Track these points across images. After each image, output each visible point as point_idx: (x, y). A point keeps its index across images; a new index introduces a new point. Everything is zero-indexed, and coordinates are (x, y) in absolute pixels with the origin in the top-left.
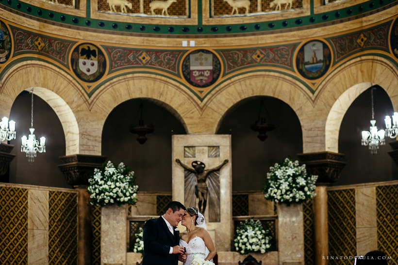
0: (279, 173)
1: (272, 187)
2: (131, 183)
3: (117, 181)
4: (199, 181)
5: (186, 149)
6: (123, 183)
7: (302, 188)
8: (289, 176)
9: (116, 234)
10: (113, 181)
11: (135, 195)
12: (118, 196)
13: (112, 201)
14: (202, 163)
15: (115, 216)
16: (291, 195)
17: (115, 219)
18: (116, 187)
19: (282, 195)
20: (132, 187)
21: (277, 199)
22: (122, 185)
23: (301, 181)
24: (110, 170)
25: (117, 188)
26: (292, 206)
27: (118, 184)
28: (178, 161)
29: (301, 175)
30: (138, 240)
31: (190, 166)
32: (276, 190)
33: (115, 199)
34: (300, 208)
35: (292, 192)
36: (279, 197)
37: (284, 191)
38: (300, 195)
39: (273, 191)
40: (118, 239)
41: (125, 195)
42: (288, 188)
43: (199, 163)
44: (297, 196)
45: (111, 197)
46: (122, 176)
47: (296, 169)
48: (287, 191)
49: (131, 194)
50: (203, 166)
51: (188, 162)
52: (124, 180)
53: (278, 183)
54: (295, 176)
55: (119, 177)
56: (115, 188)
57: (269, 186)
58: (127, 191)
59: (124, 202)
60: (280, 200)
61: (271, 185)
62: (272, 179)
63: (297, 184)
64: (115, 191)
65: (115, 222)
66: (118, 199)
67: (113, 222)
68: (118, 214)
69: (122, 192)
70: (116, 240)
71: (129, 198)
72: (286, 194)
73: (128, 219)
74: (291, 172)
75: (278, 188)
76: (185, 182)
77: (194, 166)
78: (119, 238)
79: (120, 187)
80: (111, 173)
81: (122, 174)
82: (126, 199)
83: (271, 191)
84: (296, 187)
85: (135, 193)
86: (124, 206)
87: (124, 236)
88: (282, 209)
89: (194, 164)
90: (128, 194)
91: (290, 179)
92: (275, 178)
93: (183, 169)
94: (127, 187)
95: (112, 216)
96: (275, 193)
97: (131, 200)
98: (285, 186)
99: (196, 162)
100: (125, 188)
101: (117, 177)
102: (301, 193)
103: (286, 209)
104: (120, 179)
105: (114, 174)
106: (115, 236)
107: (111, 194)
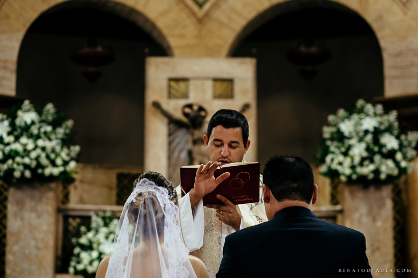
0: (346, 127)
1: (333, 153)
2: (66, 142)
3: (38, 137)
4: (195, 142)
5: (173, 84)
6: (50, 140)
7: (391, 155)
8: (366, 132)
9: (35, 239)
10: (31, 136)
11: (73, 164)
12: (40, 166)
13: (28, 174)
14: (201, 109)
15: (33, 203)
16: (372, 167)
17: (33, 210)
18: (36, 147)
19: (353, 167)
20: (69, 148)
21: (343, 174)
22: (49, 145)
23: (390, 142)
24: (27, 116)
25: (38, 151)
26: (372, 189)
27: (40, 143)
28: (157, 105)
29: (389, 129)
30: (77, 250)
31: (178, 115)
32: (341, 158)
33: (33, 171)
34: (386, 192)
35: (372, 161)
36: (348, 171)
37: (357, 160)
38: (387, 167)
39: (336, 160)
40: (38, 249)
41: (53, 164)
42: (365, 154)
43: (195, 108)
44: (383, 168)
45: (26, 167)
46: (49, 129)
47: (379, 119)
48: (363, 159)
49: (66, 163)
50: (203, 114)
51: (175, 107)
52: (53, 137)
53: (346, 146)
54: (377, 133)
55: (43, 130)
56: (34, 149)
57: (326, 151)
58: (57, 155)
59: (52, 178)
60: (349, 177)
61: (332, 149)
62: (332, 139)
63: (382, 146)
64: (33, 155)
65: (33, 215)
66: (40, 171)
67: (29, 216)
68: (40, 200)
69: (48, 157)
70: (34, 251)
71: (61, 169)
72: (361, 164)
73: (59, 211)
74: (369, 123)
75: (345, 154)
76: (170, 143)
77: (186, 115)
78: (41, 245)
79: (44, 149)
80: (29, 122)
81: (49, 124)
82: (56, 171)
83: (332, 160)
84: (380, 152)
85: (72, 159)
86: (53, 185)
87: (51, 243)
88: (352, 194)
89: (187, 110)
90: (59, 161)
91: (369, 138)
92: (340, 137)
93: (165, 121)
94: (58, 149)
95: (29, 204)
96: (340, 164)
97: (64, 173)
98: (358, 151)
99: (190, 106)
100: (53, 151)
101: (39, 129)
102: (390, 163)
103: (360, 194)
104: (45, 133)
105: (33, 123)
106: (33, 243)
107: (27, 160)
